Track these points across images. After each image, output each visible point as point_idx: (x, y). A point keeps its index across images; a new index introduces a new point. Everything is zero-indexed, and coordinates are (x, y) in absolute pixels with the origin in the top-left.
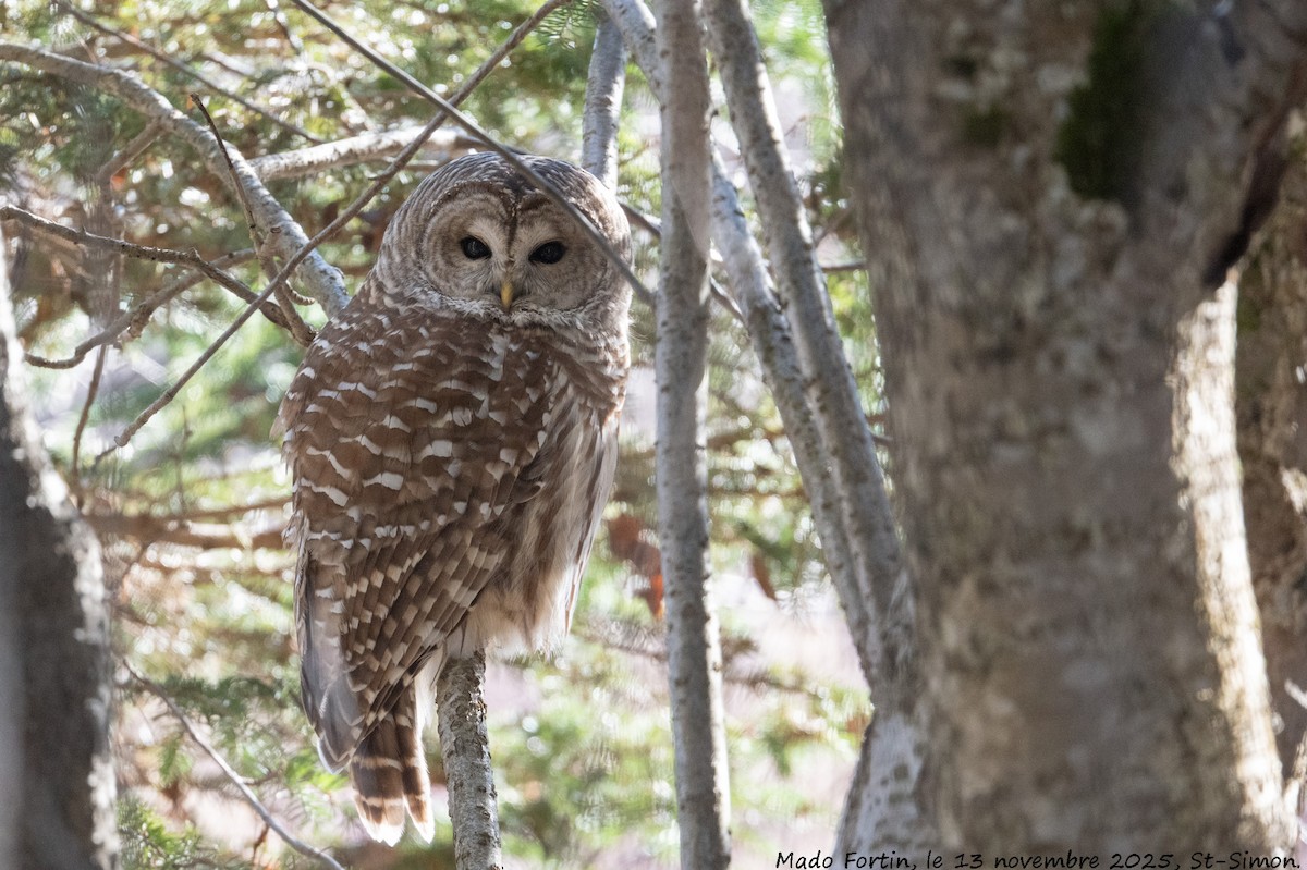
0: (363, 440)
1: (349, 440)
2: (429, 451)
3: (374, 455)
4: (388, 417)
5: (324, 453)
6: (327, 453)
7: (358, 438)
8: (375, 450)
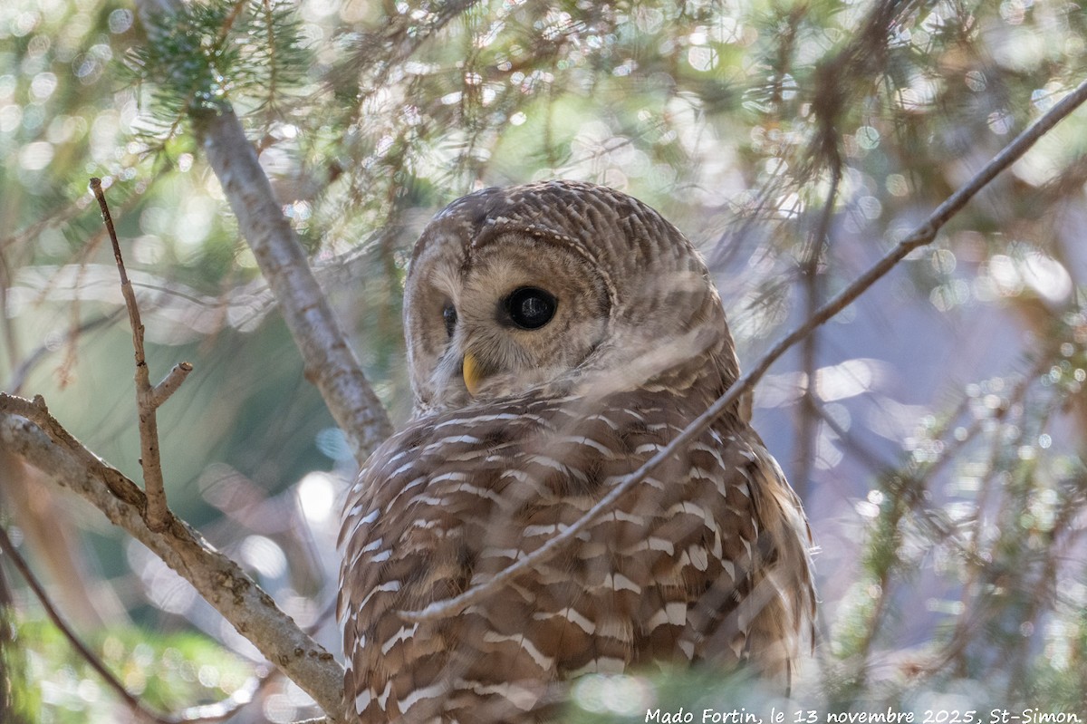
0: (571, 615)
1: (549, 616)
2: (661, 618)
3: (586, 634)
4: (609, 577)
5: (512, 638)
6: (518, 638)
7: (563, 613)
8: (588, 627)
